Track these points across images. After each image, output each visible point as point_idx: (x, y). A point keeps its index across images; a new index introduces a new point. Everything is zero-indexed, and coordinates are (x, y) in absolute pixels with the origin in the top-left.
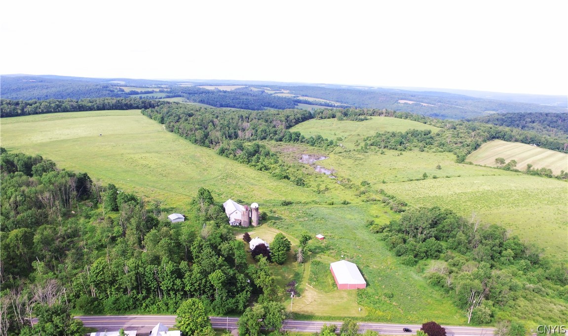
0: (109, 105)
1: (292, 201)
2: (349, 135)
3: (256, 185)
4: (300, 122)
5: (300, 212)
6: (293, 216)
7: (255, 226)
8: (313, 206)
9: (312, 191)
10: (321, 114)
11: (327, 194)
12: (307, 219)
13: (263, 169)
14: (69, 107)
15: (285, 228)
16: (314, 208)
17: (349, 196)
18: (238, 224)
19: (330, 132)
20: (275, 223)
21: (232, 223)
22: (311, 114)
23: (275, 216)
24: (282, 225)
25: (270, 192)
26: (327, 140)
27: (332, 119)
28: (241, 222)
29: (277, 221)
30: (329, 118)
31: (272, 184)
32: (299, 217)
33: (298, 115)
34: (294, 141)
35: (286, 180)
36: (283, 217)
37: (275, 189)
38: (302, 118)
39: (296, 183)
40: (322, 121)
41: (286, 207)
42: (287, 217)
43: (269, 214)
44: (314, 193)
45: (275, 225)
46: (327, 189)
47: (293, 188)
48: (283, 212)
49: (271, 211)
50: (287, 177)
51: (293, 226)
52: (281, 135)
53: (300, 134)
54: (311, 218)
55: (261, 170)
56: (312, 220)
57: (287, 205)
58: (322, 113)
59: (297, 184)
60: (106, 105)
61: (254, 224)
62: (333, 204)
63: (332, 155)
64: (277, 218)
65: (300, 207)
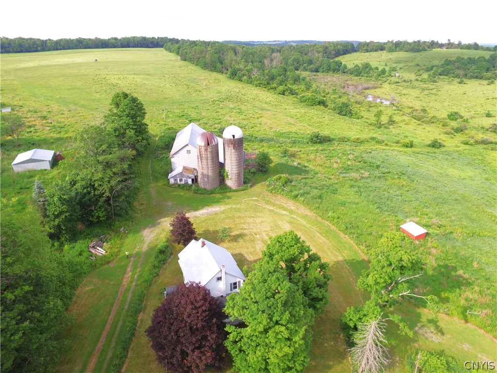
0: (134, 42)
1: (332, 137)
2: (405, 66)
3: (269, 110)
4: (340, 55)
5: (351, 157)
6: (335, 165)
7: (234, 188)
8: (374, 148)
9: (366, 124)
10: (366, 46)
11: (393, 130)
12: (366, 174)
13: (287, 93)
14: (90, 43)
15: (313, 198)
16: (378, 153)
17: (433, 133)
18: (190, 182)
19: (379, 63)
20: (288, 182)
21: (175, 177)
22: (354, 47)
23: (290, 163)
24: (307, 189)
25: (291, 121)
26: (377, 68)
27: (380, 52)
28: (196, 177)
29: (294, 177)
30: (376, 51)
31: (298, 110)
32: (347, 169)
33: (339, 47)
34: (334, 71)
35: (322, 107)
36: (311, 166)
37: (301, 117)
38: (343, 50)
39: (338, 111)
40: (367, 54)
41: (319, 147)
42: (321, 169)
43: (276, 159)
44: (372, 127)
45: (287, 189)
46: (392, 122)
47: (333, 117)
48: (312, 156)
49: (285, 153)
50: (322, 103)
51: (335, 192)
52: (317, 65)
53: (341, 63)
54: (377, 173)
55: (284, 94)
56: (380, 177)
57: (321, 142)
58: (368, 46)
59: (340, 113)
60: (131, 42)
61: (230, 183)
62: (411, 146)
63: (386, 85)
64: (296, 168)
65: (348, 148)
